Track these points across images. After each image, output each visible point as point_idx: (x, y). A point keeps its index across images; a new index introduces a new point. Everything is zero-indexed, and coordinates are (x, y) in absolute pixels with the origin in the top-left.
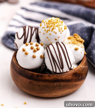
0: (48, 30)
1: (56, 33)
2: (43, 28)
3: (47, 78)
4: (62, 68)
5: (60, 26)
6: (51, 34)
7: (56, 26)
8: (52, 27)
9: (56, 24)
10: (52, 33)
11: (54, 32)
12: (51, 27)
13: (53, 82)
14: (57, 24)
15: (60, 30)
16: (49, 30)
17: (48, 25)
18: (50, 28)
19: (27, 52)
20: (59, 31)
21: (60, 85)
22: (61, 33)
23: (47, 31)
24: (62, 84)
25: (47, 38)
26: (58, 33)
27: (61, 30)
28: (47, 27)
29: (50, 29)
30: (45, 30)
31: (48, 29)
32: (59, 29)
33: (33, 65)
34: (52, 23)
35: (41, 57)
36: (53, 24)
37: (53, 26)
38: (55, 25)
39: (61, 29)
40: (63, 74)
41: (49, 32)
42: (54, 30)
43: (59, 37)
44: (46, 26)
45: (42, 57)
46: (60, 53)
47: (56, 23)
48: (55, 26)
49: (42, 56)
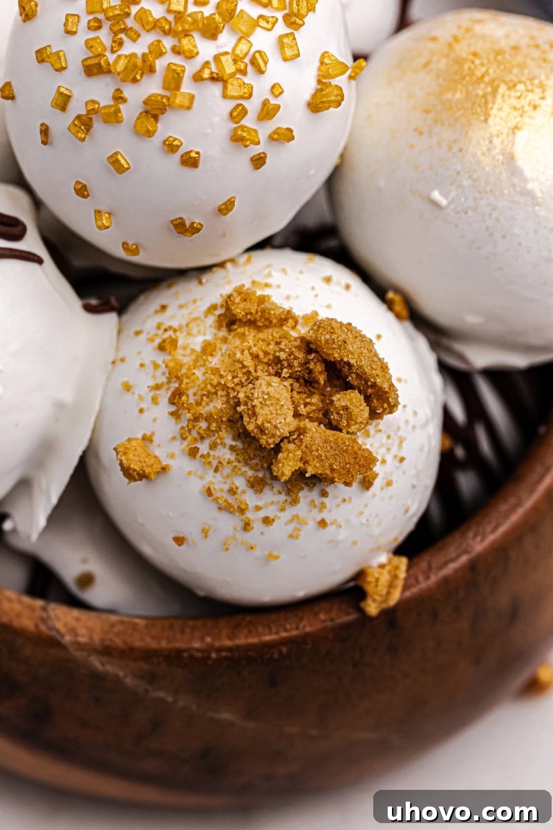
1: (190, 161)
5: (251, 77)
7: (197, 78)
8: (152, 87)
9: (206, 51)
10: (146, 156)
11: (170, 147)
12: (135, 80)
14: (224, 43)
15: (249, 122)
16: (113, 117)
18: (129, 91)
20: (238, 139)
22: (258, 162)
23: (85, 123)
27: (264, 130)
28: (94, 69)
29: (119, 98)
30: (63, 102)
31: (100, 91)
32: (237, 114)
34: (159, 25)
37: (162, 64)
38: (190, 56)
39: (268, 112)
41: (109, 139)
42: (170, 126)
44: (75, 50)
47: (211, 30)
48: (190, 68)
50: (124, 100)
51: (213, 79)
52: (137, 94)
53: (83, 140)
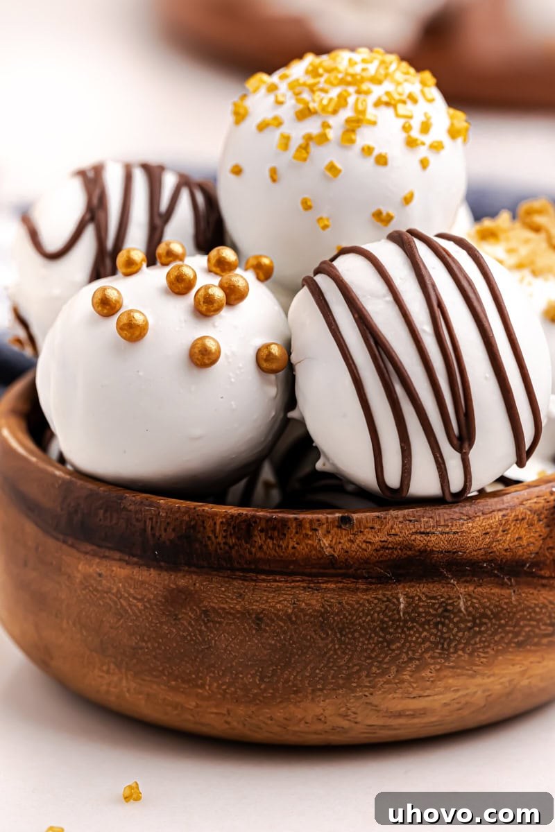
0: (309, 138)
1: (382, 161)
2: (262, 127)
3: (326, 542)
4: (464, 438)
5: (410, 105)
6: (339, 166)
7: (378, 104)
8: (347, 113)
9: (378, 91)
10: (351, 161)
11: (367, 151)
12: (335, 112)
13: (382, 580)
14: (387, 86)
15: (415, 133)
16: (322, 139)
17: (306, 96)
18: (332, 121)
19: (138, 318)
20: (411, 143)
21: (447, 611)
22: (424, 164)
23: (305, 148)
24: (462, 594)
25: (307, 206)
26: (404, 162)
27: (427, 139)
28: (304, 114)
29: (326, 125)
30: (286, 141)
31: (312, 126)
32: (406, 129)
33: (197, 432)
34: (343, 82)
35: (264, 361)
36: (351, 89)
37: (351, 100)
38: (368, 93)
39: (426, 128)
40: (468, 509)
41: (323, 156)
42: (364, 137)
43: (408, 200)
44: (288, 111)
45: (270, 357)
46: (440, 305)
47: (377, 81)
48: (371, 99)
49: (275, 350)
50: (329, 126)
51: (387, 104)
52: (337, 122)
53: (305, 160)
